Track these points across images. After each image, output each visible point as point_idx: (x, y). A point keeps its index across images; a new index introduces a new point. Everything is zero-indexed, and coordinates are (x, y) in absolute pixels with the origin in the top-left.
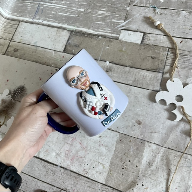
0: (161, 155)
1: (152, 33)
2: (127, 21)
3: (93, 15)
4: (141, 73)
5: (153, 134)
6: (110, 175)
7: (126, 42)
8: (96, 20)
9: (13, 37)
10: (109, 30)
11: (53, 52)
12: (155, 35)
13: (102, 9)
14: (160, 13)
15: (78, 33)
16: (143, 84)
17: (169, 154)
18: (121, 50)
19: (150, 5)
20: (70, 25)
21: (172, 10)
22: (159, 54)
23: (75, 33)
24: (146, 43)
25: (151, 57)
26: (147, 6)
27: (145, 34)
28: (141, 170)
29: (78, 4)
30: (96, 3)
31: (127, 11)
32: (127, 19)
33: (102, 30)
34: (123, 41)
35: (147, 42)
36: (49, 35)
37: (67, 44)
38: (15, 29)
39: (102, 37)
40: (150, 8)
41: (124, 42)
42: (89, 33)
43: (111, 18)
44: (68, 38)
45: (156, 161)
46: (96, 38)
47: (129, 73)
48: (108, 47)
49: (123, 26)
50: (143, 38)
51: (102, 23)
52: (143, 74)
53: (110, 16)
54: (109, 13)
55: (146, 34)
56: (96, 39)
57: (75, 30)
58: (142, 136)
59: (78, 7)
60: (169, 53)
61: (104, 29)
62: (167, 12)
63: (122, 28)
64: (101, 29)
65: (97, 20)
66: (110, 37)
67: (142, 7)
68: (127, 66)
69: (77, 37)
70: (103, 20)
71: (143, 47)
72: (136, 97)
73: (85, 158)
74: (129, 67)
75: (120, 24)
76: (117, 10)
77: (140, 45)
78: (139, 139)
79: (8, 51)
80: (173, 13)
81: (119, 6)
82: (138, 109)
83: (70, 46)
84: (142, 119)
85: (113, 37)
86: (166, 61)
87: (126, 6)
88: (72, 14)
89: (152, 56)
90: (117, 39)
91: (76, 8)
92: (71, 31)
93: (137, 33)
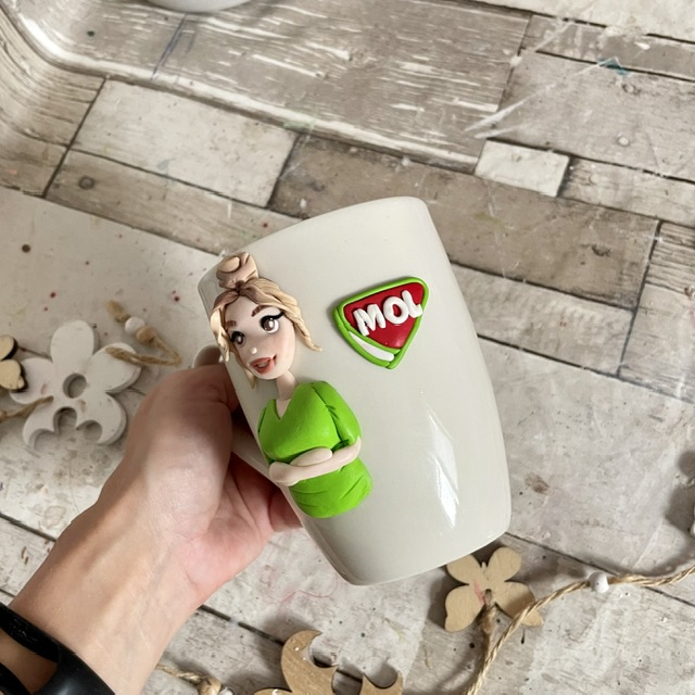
0: (615, 608)
1: (603, 159)
2: (510, 109)
3: (383, 75)
4: (553, 303)
5: (587, 530)
6: (425, 666)
7: (501, 185)
8: (393, 95)
9: (76, 133)
10: (441, 138)
11: (230, 205)
12: (610, 168)
13: (416, 57)
14: (635, 87)
15: (326, 139)
16: (559, 345)
17: (645, 605)
18: (483, 214)
19: (596, 55)
20: (296, 109)
21: (681, 82)
22: (623, 238)
23: (313, 140)
24: (578, 197)
25: (594, 249)
26: (586, 58)
27: (574, 159)
28: (537, 655)
29: (329, 29)
30: (396, 32)
31: (512, 70)
32: (511, 99)
33: (414, 134)
34: (491, 182)
35: (579, 190)
36: (216, 140)
37: (282, 178)
38: (87, 106)
39: (413, 161)
40: (597, 66)
41: (494, 186)
42: (367, 144)
43: (451, 93)
44: (285, 156)
45: (596, 626)
46: (391, 162)
47: (507, 299)
48: (435, 198)
49: (494, 126)
50: (568, 173)
51: (414, 108)
52: (560, 307)
53: (448, 85)
54: (445, 71)
55: (578, 162)
56: (390, 166)
57: (312, 127)
58: (548, 535)
59: (327, 39)
60: (660, 240)
61: (423, 130)
62: (658, 86)
63: (488, 135)
64: (410, 129)
65: (396, 96)
66: (444, 164)
67: (568, 61)
68: (501, 275)
69: (321, 153)
70: (421, 98)
71: (563, 210)
72: (531, 389)
73: (332, 599)
74: (511, 279)
75: (482, 119)
76: (473, 61)
77: (554, 201)
78: (535, 544)
79: (57, 186)
80: (682, 94)
81: (481, 49)
82: (536, 437)
83: (293, 187)
84: (551, 473)
85: (453, 162)
86: (648, 268)
87: (507, 52)
88: (306, 67)
89: (599, 244)
90: (468, 170)
91: (318, 42)
92: (300, 133)
93: (545, 155)
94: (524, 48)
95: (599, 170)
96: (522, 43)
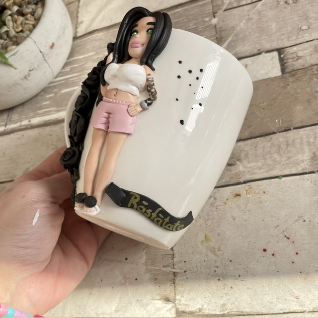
94: (216, 13)
95: (300, 49)
96: (213, 11)
